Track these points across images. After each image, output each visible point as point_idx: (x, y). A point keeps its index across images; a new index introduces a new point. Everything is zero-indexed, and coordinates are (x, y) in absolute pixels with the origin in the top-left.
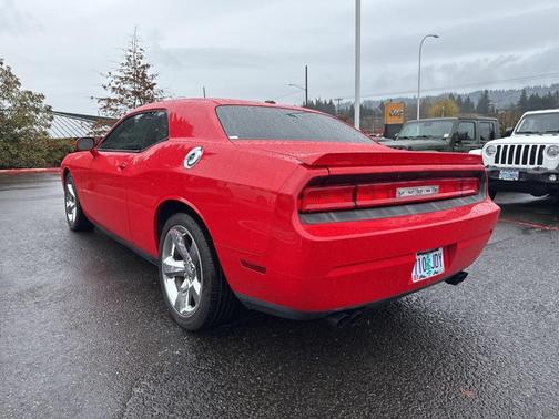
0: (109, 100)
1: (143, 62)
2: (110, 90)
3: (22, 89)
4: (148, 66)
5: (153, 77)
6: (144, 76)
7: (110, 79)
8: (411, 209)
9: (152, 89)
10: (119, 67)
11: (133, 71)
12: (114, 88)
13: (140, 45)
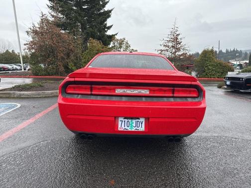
0: (162, 51)
1: (178, 33)
2: (163, 46)
3: (131, 48)
4: (179, 34)
5: (181, 39)
6: (177, 39)
7: (163, 41)
8: (124, 99)
9: (180, 44)
10: (167, 36)
11: (173, 37)
12: (164, 45)
13: (176, 26)
